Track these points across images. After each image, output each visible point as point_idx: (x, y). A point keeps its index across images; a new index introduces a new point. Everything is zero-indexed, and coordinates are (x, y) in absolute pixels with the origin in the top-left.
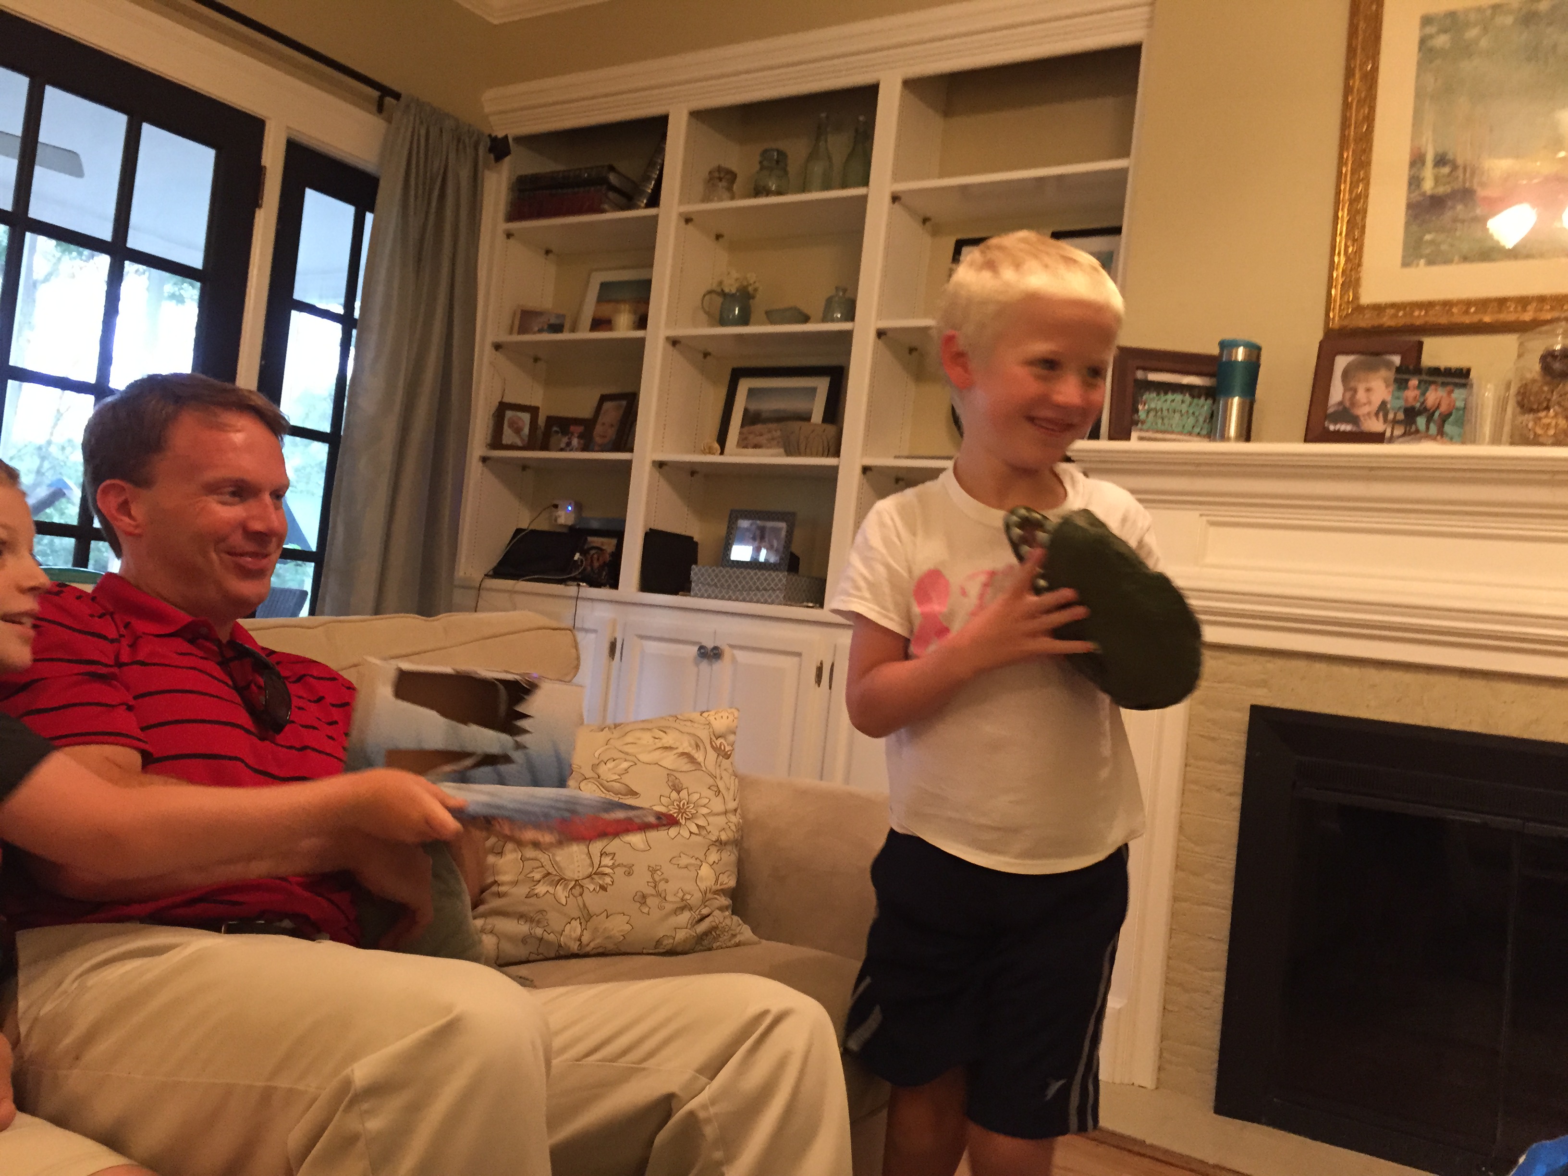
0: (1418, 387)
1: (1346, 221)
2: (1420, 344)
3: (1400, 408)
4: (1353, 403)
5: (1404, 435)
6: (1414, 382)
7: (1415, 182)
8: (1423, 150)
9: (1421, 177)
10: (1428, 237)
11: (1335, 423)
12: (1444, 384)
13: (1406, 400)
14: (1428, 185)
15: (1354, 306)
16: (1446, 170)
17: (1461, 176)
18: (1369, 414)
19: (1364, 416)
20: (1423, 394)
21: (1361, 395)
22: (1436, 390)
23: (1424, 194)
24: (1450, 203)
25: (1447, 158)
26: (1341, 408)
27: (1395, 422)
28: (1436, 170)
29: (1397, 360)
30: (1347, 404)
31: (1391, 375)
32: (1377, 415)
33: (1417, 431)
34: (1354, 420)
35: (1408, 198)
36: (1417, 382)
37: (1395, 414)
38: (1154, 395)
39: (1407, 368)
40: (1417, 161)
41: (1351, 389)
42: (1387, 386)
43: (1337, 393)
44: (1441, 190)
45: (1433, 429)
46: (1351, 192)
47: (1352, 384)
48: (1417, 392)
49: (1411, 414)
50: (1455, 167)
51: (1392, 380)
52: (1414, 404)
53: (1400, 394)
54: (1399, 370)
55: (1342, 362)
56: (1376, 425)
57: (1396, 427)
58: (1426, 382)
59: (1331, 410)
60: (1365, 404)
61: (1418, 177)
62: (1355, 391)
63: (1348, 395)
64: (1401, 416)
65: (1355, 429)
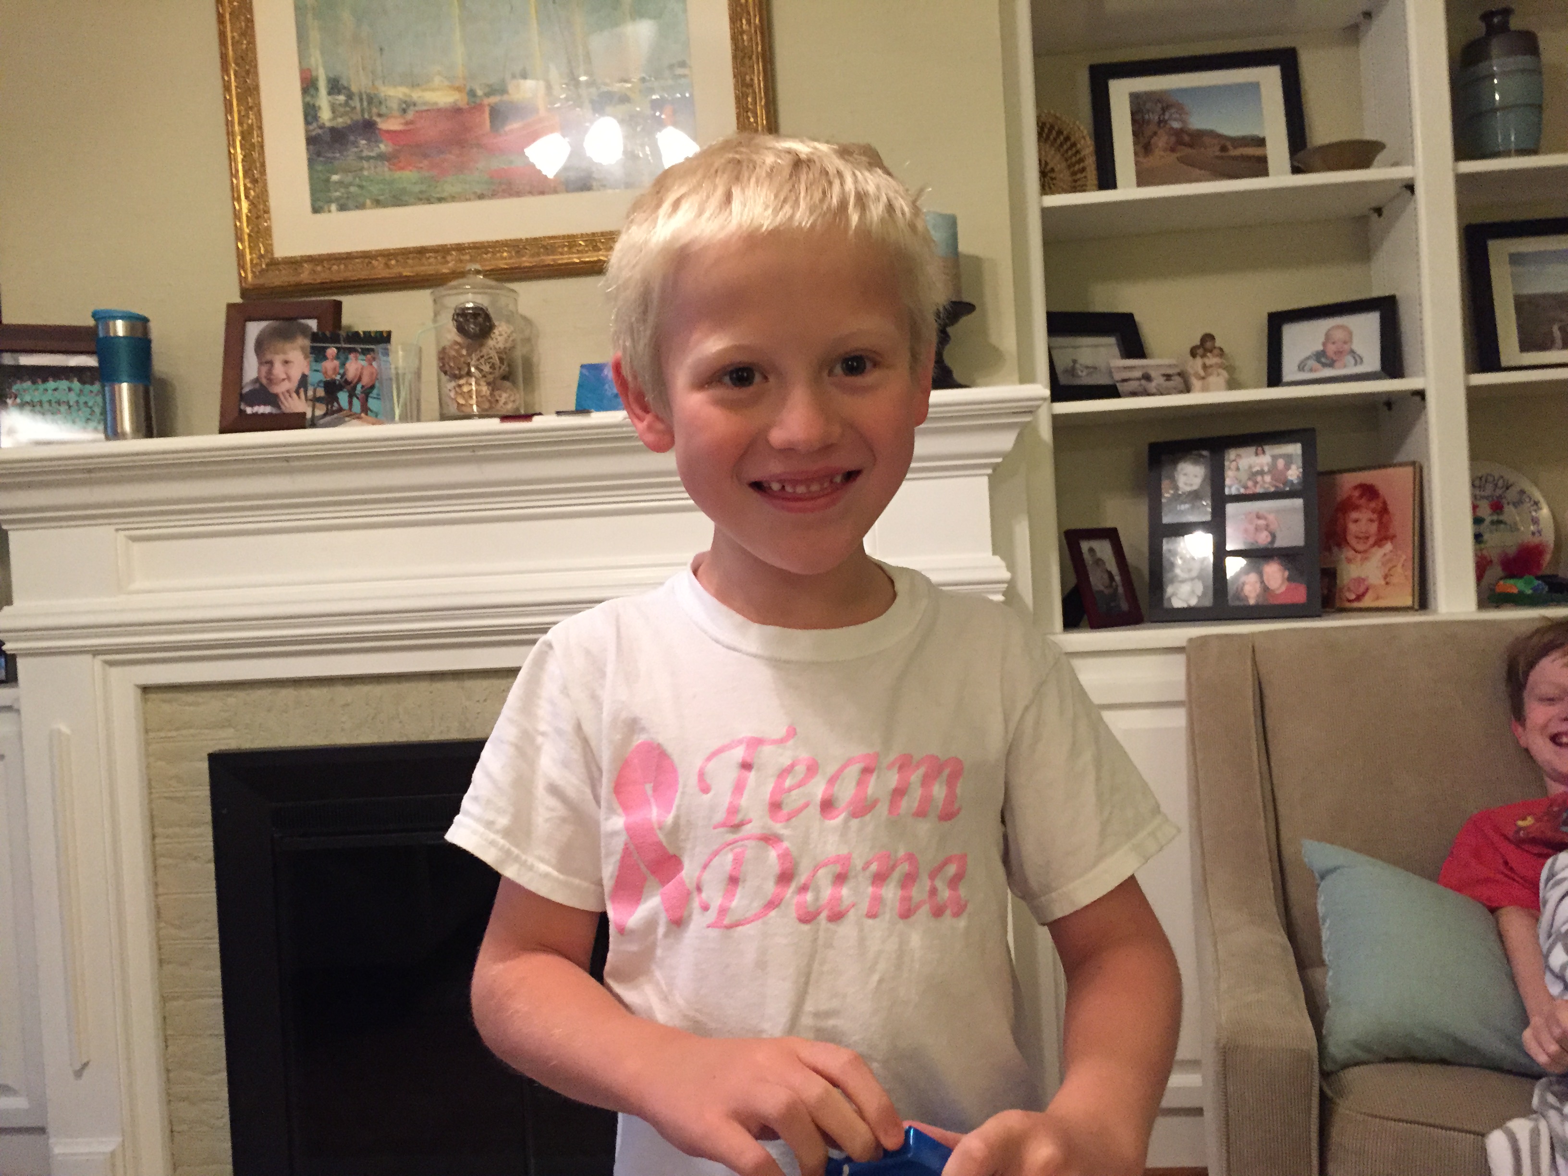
0: (337, 357)
1: (240, 158)
2: (338, 305)
3: (320, 382)
4: (270, 380)
5: (325, 415)
6: (332, 351)
7: (310, 113)
8: (314, 74)
9: (317, 105)
10: (335, 178)
11: (252, 405)
12: (365, 352)
13: (325, 373)
14: (325, 115)
15: (267, 260)
16: (342, 98)
17: (358, 105)
18: (288, 391)
19: (283, 393)
20: (343, 365)
21: (279, 370)
22: (357, 359)
23: (322, 127)
24: (352, 138)
25: (340, 83)
26: (257, 386)
27: (316, 400)
28: (330, 98)
29: (313, 324)
30: (264, 381)
31: (307, 343)
32: (297, 392)
33: (340, 409)
34: (273, 399)
35: (307, 131)
36: (335, 350)
37: (315, 391)
38: (28, 384)
39: (324, 334)
40: (309, 85)
41: (267, 362)
42: (306, 357)
43: (251, 369)
44: (340, 122)
45: (357, 405)
46: (241, 123)
47: (268, 357)
48: (336, 363)
49: (332, 388)
50: (350, 96)
51: (309, 350)
52: (334, 376)
53: (317, 366)
54: (315, 337)
55: (254, 329)
56: (297, 405)
57: (318, 404)
58: (345, 349)
59: (246, 390)
60: (284, 380)
61: (314, 106)
62: (271, 363)
63: (265, 369)
64: (321, 392)
65: (274, 411)
